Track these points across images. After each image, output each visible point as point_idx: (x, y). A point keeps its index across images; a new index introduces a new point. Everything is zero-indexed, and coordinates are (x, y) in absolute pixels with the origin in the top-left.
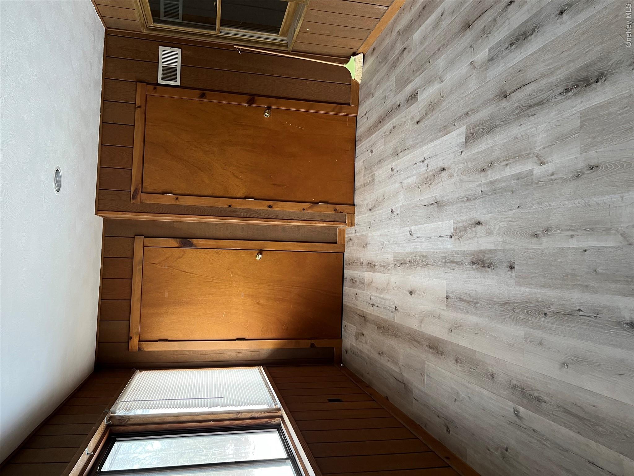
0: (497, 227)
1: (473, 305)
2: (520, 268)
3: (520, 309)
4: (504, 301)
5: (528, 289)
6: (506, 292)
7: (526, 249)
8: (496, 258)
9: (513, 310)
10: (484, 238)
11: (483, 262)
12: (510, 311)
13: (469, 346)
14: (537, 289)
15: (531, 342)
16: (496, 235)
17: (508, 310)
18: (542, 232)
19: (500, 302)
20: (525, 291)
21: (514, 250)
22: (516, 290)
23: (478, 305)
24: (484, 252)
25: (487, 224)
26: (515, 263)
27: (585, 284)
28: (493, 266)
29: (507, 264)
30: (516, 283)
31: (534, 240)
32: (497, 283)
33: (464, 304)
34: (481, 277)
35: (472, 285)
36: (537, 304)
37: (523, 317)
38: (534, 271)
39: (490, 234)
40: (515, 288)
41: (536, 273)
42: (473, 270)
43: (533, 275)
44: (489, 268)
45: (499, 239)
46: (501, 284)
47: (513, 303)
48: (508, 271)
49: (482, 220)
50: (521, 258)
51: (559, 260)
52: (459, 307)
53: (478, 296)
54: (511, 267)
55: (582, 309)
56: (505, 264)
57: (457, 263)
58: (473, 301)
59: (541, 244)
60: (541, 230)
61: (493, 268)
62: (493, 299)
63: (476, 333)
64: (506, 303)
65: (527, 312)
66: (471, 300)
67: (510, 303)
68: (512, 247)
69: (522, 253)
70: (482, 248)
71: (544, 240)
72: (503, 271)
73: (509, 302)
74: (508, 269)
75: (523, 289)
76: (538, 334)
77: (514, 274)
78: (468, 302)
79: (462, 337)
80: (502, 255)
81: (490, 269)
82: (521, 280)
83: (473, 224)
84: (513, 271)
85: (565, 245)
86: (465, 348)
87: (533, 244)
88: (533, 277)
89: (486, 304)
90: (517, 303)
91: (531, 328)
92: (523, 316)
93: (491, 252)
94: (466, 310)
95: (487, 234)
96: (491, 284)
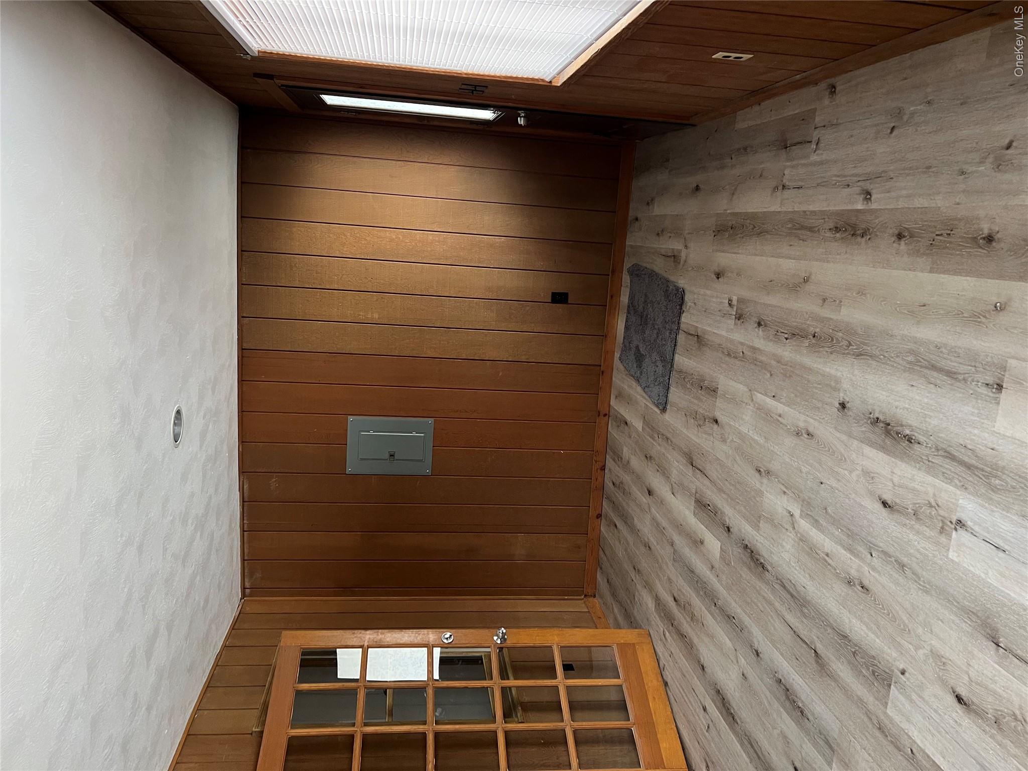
0: (854, 474)
1: (922, 361)
2: (833, 400)
3: (840, 345)
4: (861, 359)
5: (828, 370)
6: (856, 372)
7: (822, 423)
8: (864, 429)
9: (850, 344)
10: (878, 471)
11: (888, 432)
12: (855, 343)
13: (944, 278)
14: (817, 368)
15: (835, 301)
16: (857, 464)
17: (857, 345)
18: (802, 435)
19: (868, 359)
20: (830, 368)
21: (836, 428)
22: (841, 372)
23: (909, 359)
24: (883, 448)
25: (871, 493)
26: (837, 410)
27: (779, 364)
28: (870, 418)
29: (848, 414)
30: (841, 382)
31: (811, 430)
32: (867, 389)
33: (942, 364)
34: (896, 408)
35: (917, 397)
36: (821, 349)
37: (839, 334)
38: (817, 391)
39: (868, 473)
40: (843, 375)
41: (816, 388)
42: (910, 426)
43: (819, 386)
44: (878, 418)
45: (854, 456)
46: (862, 385)
47: (848, 354)
48: (848, 402)
49: (879, 506)
50: (829, 414)
51: (793, 395)
52: (961, 361)
53: (907, 374)
54: (843, 406)
55: (785, 340)
56: (851, 413)
57: (952, 457)
58: (921, 367)
59: (805, 421)
60: (802, 438)
61: (871, 416)
62: (879, 364)
63: (924, 306)
64: (858, 356)
65: (832, 340)
66: (926, 371)
67: (853, 355)
68: (838, 435)
69: (826, 419)
70: (886, 458)
71: (802, 425)
72: (854, 405)
73: (854, 357)
74: (848, 405)
75: (833, 372)
76: (826, 313)
77: (842, 395)
78: (932, 366)
79: (962, 296)
80: (853, 429)
81: (877, 415)
82: (834, 385)
83: (898, 511)
84: (841, 399)
85: (786, 409)
86: (956, 272)
87: (814, 425)
88: (819, 384)
89: (892, 358)
90: (844, 354)
91: (831, 319)
92: (838, 336)
93: (872, 444)
94: (941, 352)
95: (872, 475)
96: (877, 391)
